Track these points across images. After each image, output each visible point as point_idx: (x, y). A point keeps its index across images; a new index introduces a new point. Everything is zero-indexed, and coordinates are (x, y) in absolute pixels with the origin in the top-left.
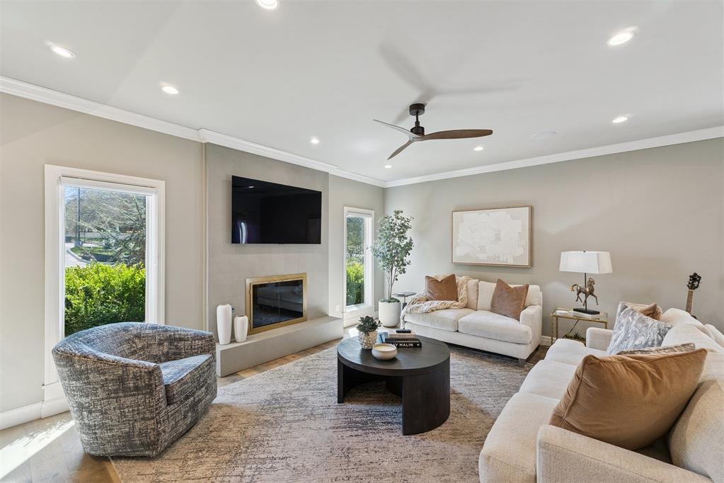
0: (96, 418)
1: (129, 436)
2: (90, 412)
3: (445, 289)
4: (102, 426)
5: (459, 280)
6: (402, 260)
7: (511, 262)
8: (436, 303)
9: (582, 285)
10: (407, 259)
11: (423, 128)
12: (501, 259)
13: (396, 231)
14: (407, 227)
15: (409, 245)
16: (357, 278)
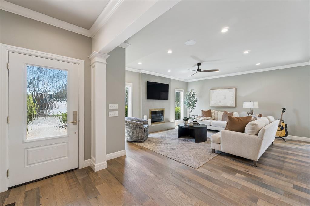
0: (131, 134)
1: (138, 137)
2: (130, 132)
3: (207, 114)
4: (132, 135)
5: (212, 111)
6: (193, 105)
7: (229, 106)
8: (204, 118)
9: (250, 112)
10: (195, 105)
11: (200, 69)
12: (226, 105)
13: (191, 96)
14: (195, 95)
15: (196, 100)
16: (178, 111)
